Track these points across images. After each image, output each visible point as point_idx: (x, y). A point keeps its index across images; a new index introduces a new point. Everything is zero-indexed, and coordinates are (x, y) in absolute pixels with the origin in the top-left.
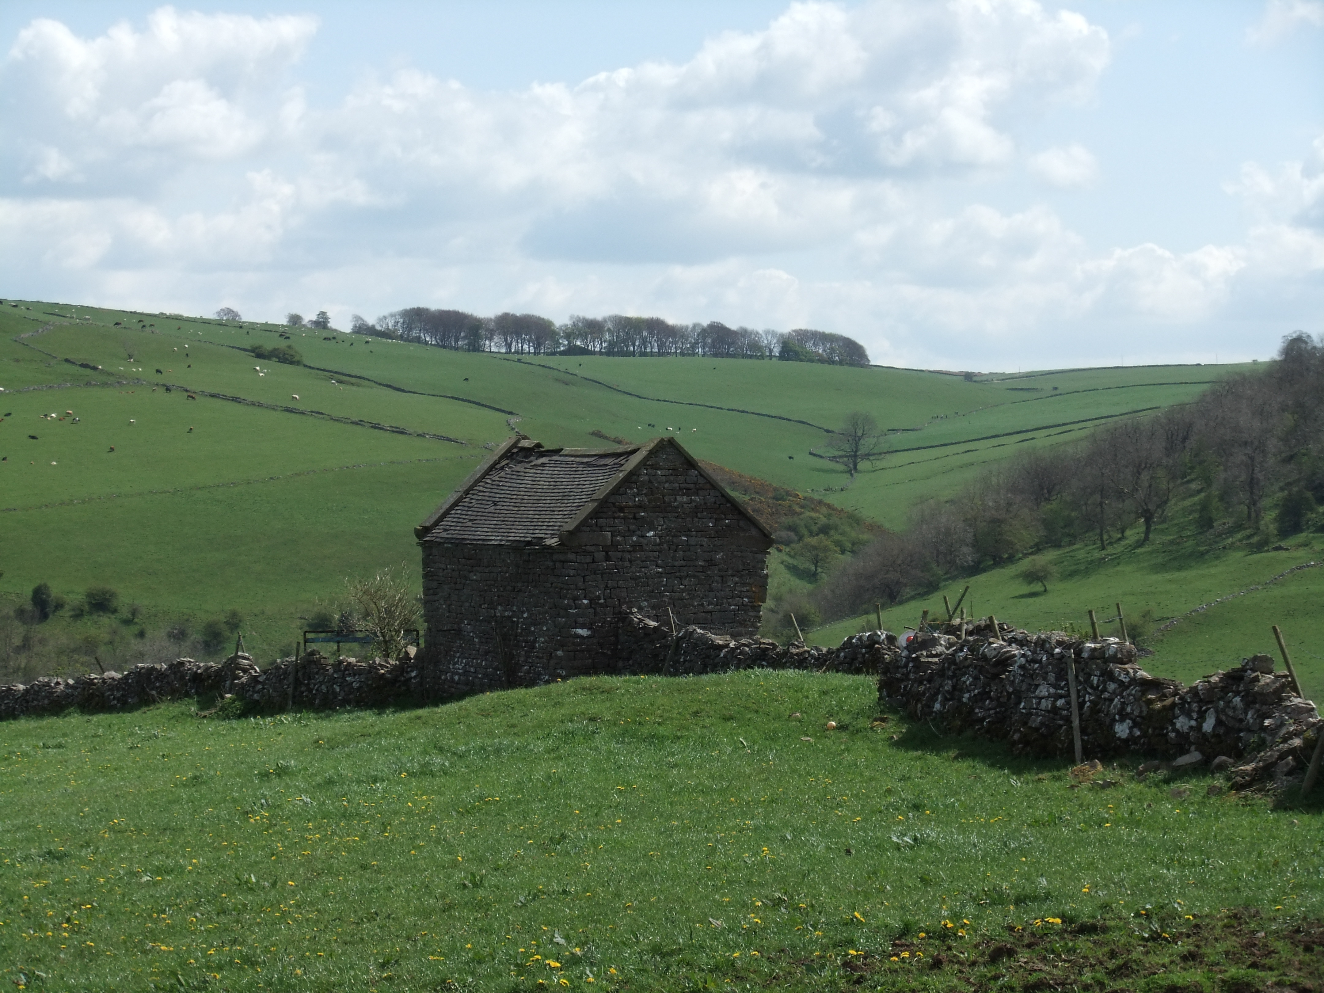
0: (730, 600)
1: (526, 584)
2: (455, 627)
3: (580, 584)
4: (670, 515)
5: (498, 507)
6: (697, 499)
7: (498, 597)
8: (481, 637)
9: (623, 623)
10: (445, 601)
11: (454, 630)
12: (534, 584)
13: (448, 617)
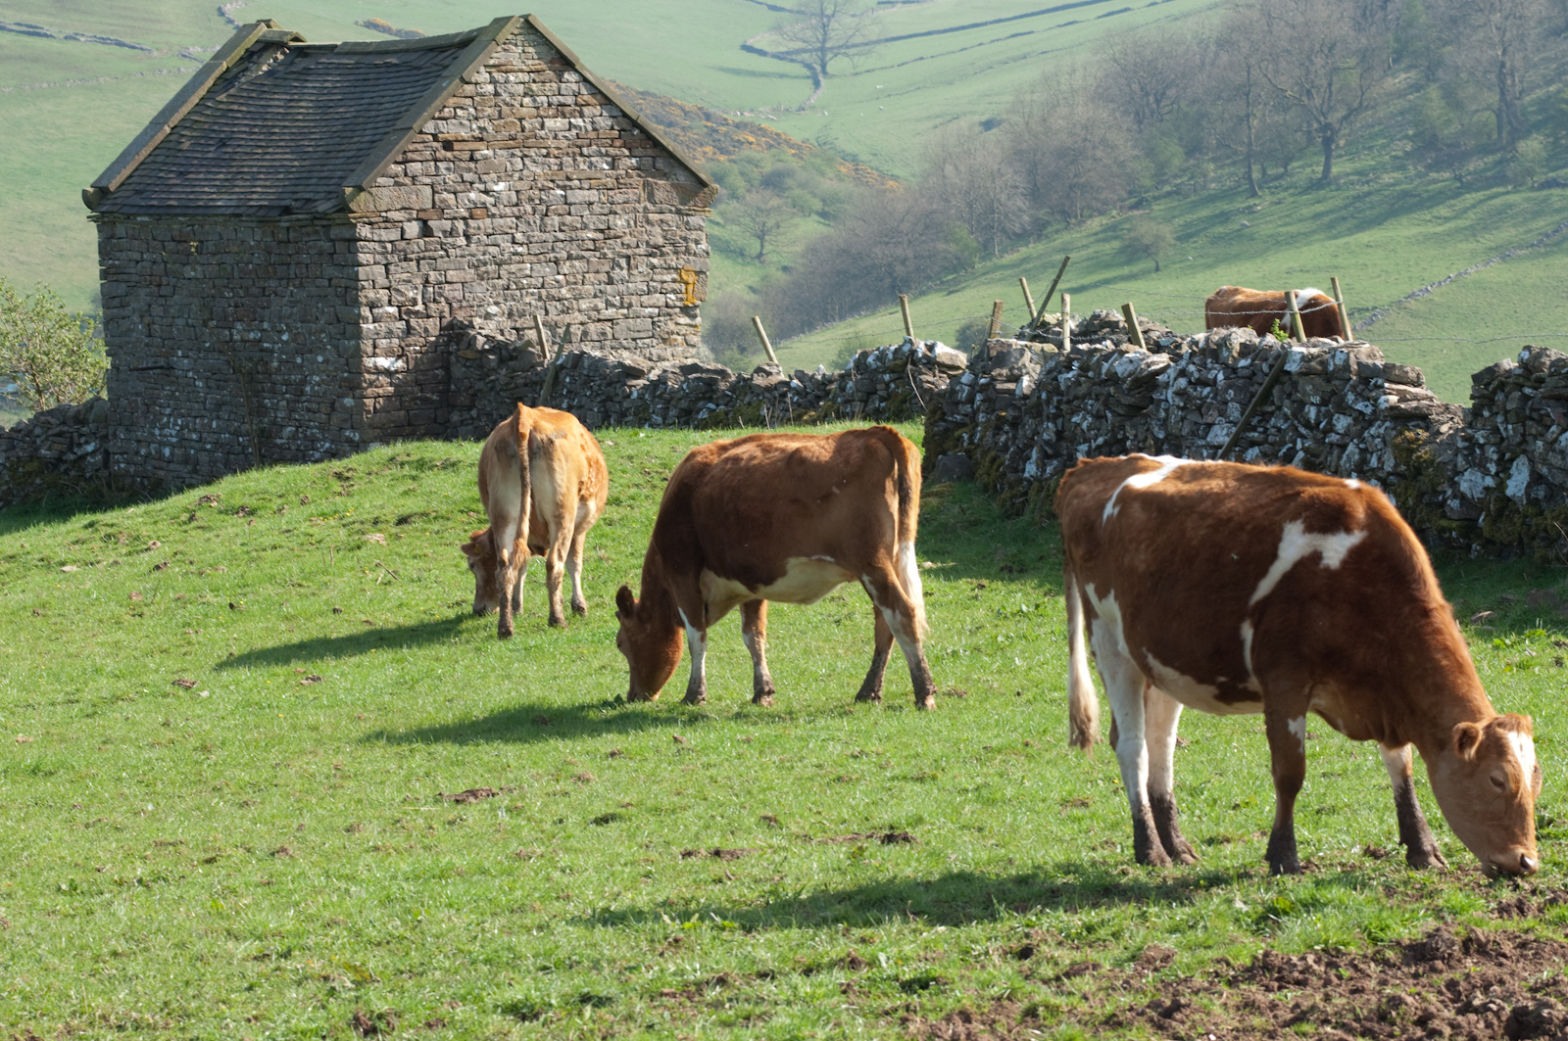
0: (644, 298)
1: (284, 282)
2: (162, 362)
3: (382, 281)
4: (532, 152)
5: (230, 150)
6: (579, 122)
7: (236, 306)
8: (208, 378)
9: (458, 344)
10: (142, 317)
11: (161, 368)
12: (297, 282)
13: (147, 345)
